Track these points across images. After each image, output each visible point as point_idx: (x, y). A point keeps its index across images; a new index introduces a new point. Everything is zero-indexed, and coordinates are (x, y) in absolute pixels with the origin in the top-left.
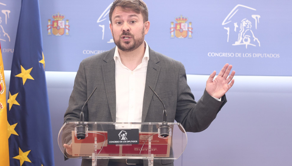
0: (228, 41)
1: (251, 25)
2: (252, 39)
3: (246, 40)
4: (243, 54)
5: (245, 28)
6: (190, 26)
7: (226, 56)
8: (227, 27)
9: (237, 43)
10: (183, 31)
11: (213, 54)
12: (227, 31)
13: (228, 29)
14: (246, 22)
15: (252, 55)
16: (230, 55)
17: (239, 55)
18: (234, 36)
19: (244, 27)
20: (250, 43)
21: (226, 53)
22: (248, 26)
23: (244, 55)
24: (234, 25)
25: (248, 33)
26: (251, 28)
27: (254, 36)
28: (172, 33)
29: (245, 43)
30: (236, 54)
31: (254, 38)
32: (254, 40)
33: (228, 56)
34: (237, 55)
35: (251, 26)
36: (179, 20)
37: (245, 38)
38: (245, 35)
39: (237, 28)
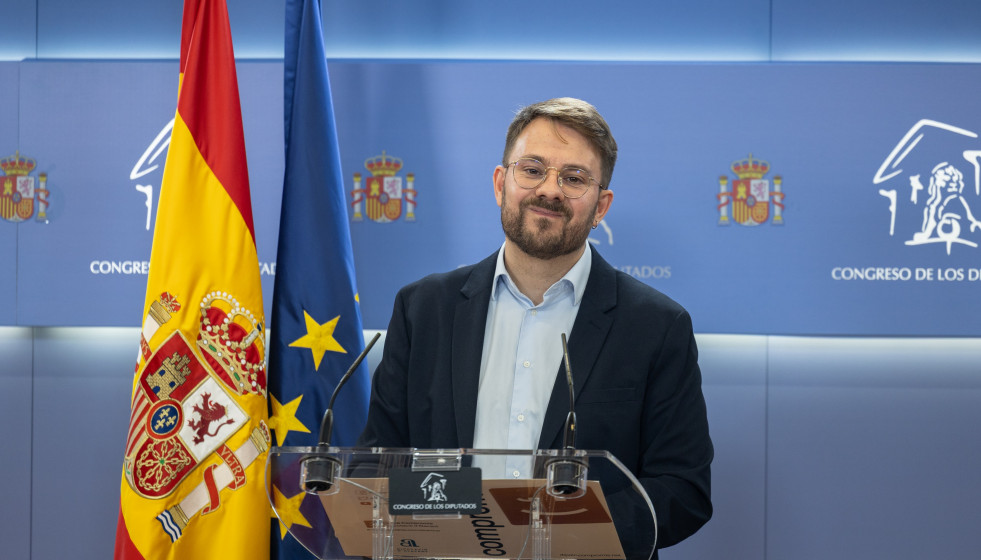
0: (892, 232)
1: (963, 180)
2: (965, 223)
3: (948, 229)
4: (940, 271)
5: (945, 192)
6: (777, 188)
7: (887, 278)
8: (888, 189)
9: (920, 238)
10: (755, 202)
11: (847, 274)
12: (887, 201)
13: (892, 195)
14: (946, 174)
15: (966, 273)
16: (899, 275)
17: (927, 274)
18: (912, 218)
19: (941, 188)
20: (960, 237)
21: (887, 270)
22: (953, 185)
23: (943, 275)
24: (909, 182)
25: (954, 207)
26: (961, 191)
27: (970, 217)
28: (724, 210)
29: (943, 237)
30: (917, 271)
31: (971, 223)
32: (972, 229)
33: (894, 279)
34: (921, 274)
35: (962, 185)
36: (742, 170)
37: (944, 221)
38: (943, 213)
39: (919, 192)
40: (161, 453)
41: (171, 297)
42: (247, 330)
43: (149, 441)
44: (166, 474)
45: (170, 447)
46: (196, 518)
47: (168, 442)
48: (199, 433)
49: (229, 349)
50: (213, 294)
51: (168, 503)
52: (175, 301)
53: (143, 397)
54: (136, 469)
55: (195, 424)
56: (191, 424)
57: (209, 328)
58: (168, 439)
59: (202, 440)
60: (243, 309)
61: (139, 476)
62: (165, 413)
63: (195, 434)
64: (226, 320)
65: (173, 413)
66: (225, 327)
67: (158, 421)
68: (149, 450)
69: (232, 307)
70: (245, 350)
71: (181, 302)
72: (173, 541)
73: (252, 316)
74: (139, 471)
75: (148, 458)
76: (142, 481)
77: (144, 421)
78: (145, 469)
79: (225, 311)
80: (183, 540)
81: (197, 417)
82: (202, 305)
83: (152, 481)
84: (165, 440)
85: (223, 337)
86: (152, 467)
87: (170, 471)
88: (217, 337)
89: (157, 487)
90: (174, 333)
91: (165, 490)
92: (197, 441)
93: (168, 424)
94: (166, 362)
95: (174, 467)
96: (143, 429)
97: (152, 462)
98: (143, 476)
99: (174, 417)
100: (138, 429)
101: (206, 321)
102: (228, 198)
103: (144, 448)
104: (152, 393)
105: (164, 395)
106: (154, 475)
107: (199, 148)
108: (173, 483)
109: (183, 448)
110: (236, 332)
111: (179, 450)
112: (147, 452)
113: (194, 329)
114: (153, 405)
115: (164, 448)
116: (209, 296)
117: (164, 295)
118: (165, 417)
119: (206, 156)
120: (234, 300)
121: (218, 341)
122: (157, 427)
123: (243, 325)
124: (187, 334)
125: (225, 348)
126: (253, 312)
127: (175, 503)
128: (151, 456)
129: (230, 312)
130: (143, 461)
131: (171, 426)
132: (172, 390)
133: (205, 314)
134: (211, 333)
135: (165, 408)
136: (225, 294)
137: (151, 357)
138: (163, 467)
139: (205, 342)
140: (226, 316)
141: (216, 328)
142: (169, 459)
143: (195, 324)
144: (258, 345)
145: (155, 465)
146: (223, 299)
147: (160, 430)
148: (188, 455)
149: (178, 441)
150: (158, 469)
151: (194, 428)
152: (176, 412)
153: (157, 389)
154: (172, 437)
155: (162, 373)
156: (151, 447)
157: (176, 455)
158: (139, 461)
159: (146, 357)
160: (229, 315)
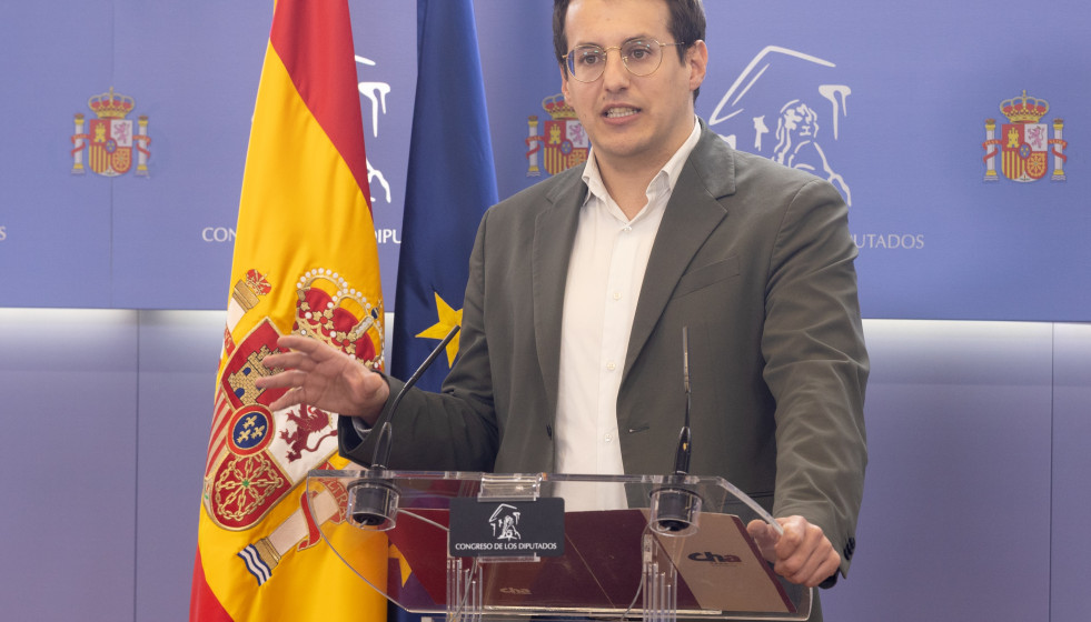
40: (244, 472)
41: (260, 276)
42: (358, 317)
43: (230, 458)
44: (250, 499)
45: (257, 464)
46: (290, 555)
47: (254, 460)
48: (294, 447)
49: (334, 340)
50: (314, 272)
51: (252, 537)
52: (264, 281)
53: (224, 402)
54: (214, 492)
55: (290, 436)
56: (284, 435)
57: (308, 315)
58: (254, 454)
59: (299, 456)
60: (353, 291)
61: (218, 502)
62: (251, 421)
63: (289, 448)
64: (330, 305)
65: (260, 422)
66: (328, 314)
67: (242, 433)
68: (230, 469)
69: (339, 288)
70: (354, 343)
71: (272, 282)
72: (260, 584)
73: (364, 299)
74: (218, 495)
75: (228, 480)
76: (222, 507)
77: (225, 432)
78: (225, 493)
79: (330, 293)
80: (273, 582)
81: (293, 428)
82: (299, 286)
83: (233, 507)
84: (251, 456)
85: (327, 326)
86: (234, 490)
87: (256, 496)
88: (318, 326)
89: (240, 515)
90: (262, 321)
91: (249, 519)
92: (292, 458)
93: (254, 435)
94: (252, 357)
95: (261, 491)
96: (223, 442)
97: (234, 484)
98: (223, 502)
99: (263, 427)
100: (218, 443)
101: (305, 306)
102: (334, 150)
103: (224, 466)
104: (235, 396)
105: (249, 400)
106: (236, 500)
107: (298, 87)
108: (260, 510)
109: (274, 466)
110: (344, 320)
111: (267, 469)
112: (227, 472)
113: (289, 316)
114: (235, 412)
115: (249, 466)
116: (308, 274)
117: (251, 273)
118: (250, 427)
119: (306, 97)
120: (341, 280)
121: (319, 331)
122: (240, 440)
123: (352, 310)
124: (279, 322)
125: (329, 339)
126: (366, 295)
127: (263, 536)
128: (232, 477)
129: (335, 294)
130: (223, 483)
131: (258, 439)
132: (258, 393)
133: (303, 296)
134: (311, 321)
135: (251, 416)
136: (329, 272)
137: (234, 352)
138: (247, 490)
139: (304, 332)
140: (330, 300)
141: (318, 315)
142: (255, 480)
143: (290, 309)
144: (372, 336)
145: (237, 487)
146: (326, 277)
147: (244, 444)
148: (280, 475)
149: (267, 457)
150: (240, 492)
151: (289, 441)
152: (265, 421)
153: (241, 392)
154: (259, 453)
155: (247, 371)
156: (232, 464)
157: (265, 475)
158: (219, 483)
159: (229, 351)
160: (334, 299)
